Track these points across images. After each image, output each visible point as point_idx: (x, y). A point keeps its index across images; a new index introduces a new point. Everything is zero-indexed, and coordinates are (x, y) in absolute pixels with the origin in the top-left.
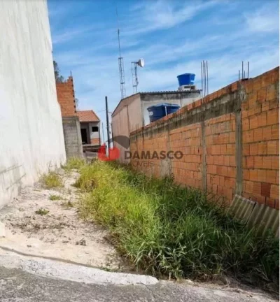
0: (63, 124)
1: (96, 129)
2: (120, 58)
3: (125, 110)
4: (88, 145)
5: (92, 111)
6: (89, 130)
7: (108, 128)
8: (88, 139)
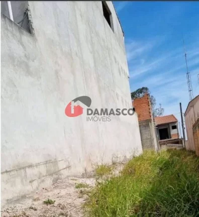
0: (140, 126)
1: (174, 127)
2: (188, 73)
3: (192, 110)
4: (169, 139)
5: (172, 115)
6: (169, 129)
7: (183, 125)
8: (169, 135)
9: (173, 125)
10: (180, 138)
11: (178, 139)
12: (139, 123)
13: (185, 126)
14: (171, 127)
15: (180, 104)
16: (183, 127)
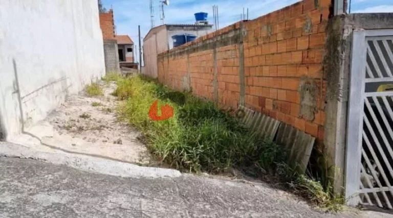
0: (104, 45)
1: (130, 50)
3: (154, 37)
4: (124, 62)
5: (127, 36)
6: (125, 51)
7: (140, 50)
8: (124, 58)
9: (129, 47)
10: (135, 62)
11: (133, 63)
12: (104, 42)
13: (142, 51)
14: (126, 50)
15: (139, 27)
16: (140, 51)
